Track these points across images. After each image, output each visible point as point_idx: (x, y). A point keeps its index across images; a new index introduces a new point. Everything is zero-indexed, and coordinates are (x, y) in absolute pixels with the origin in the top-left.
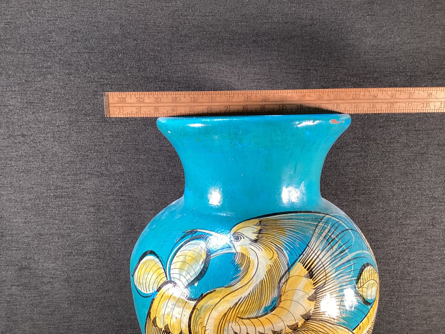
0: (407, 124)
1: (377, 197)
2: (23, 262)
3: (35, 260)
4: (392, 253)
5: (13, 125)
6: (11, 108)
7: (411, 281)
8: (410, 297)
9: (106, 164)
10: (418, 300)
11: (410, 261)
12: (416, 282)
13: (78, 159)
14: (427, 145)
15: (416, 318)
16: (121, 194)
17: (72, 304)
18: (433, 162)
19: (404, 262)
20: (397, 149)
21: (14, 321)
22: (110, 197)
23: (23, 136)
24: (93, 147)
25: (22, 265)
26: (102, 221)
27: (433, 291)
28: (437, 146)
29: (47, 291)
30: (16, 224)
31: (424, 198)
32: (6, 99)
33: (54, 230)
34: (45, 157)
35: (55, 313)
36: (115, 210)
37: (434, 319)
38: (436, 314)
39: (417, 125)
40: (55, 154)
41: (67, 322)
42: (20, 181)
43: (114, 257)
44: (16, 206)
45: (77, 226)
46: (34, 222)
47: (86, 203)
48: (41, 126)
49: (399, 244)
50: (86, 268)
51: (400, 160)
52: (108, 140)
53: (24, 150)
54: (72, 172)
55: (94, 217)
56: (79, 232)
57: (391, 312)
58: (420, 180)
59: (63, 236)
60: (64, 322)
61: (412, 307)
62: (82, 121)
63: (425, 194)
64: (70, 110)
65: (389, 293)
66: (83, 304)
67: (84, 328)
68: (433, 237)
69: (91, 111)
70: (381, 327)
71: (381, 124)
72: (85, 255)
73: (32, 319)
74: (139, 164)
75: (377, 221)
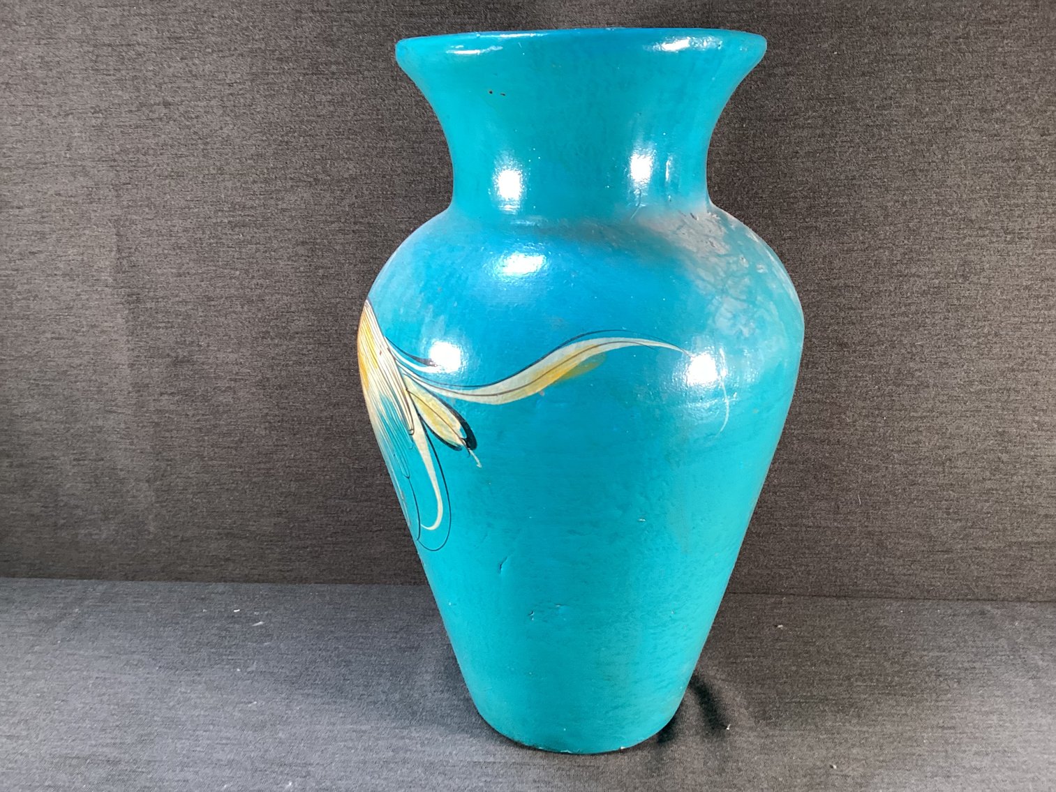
0: (919, 67)
1: (854, 220)
2: (179, 350)
3: (201, 346)
4: (878, 332)
5: (145, 84)
6: (141, 49)
7: (915, 388)
8: (911, 419)
9: (323, 159)
10: (928, 424)
11: (914, 349)
12: (926, 389)
13: (270, 151)
14: (958, 111)
15: (922, 461)
16: (352, 220)
17: (271, 428)
18: (969, 146)
19: (903, 351)
20: (896, 121)
21: (168, 460)
22: (333, 225)
23: (167, 104)
24: (297, 126)
25: (177, 357)
26: (321, 272)
27: (958, 407)
28: (978, 113)
29: (227, 406)
30: (162, 279)
31: (949, 221)
32: (130, 32)
33: (232, 291)
34: (209, 147)
35: (243, 445)
36: (345, 252)
37: (959, 463)
38: (964, 452)
39: (939, 69)
40: (227, 141)
41: (265, 463)
42: (165, 194)
43: (346, 341)
44: (160, 242)
45: (275, 282)
46: (195, 274)
47: (290, 236)
48: (199, 84)
49: (893, 315)
50: (296, 363)
51: (902, 143)
52: (324, 112)
53: (169, 133)
54: (261, 176)
55: (305, 264)
56: (279, 294)
57: (874, 449)
58: (942, 184)
59: (250, 302)
60: (259, 463)
61: (915, 440)
62: (274, 74)
63: (951, 213)
64: (251, 51)
65: (871, 411)
66: (293, 429)
67: (297, 474)
68: (963, 300)
69: (290, 53)
70: (853, 478)
71: (866, 69)
72: (292, 338)
73: (202, 457)
74: (386, 158)
75: (850, 269)
